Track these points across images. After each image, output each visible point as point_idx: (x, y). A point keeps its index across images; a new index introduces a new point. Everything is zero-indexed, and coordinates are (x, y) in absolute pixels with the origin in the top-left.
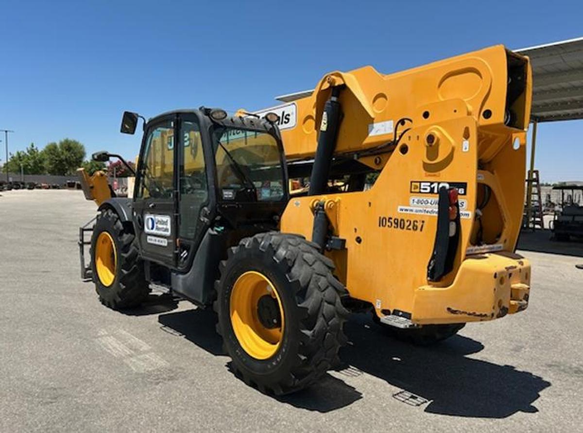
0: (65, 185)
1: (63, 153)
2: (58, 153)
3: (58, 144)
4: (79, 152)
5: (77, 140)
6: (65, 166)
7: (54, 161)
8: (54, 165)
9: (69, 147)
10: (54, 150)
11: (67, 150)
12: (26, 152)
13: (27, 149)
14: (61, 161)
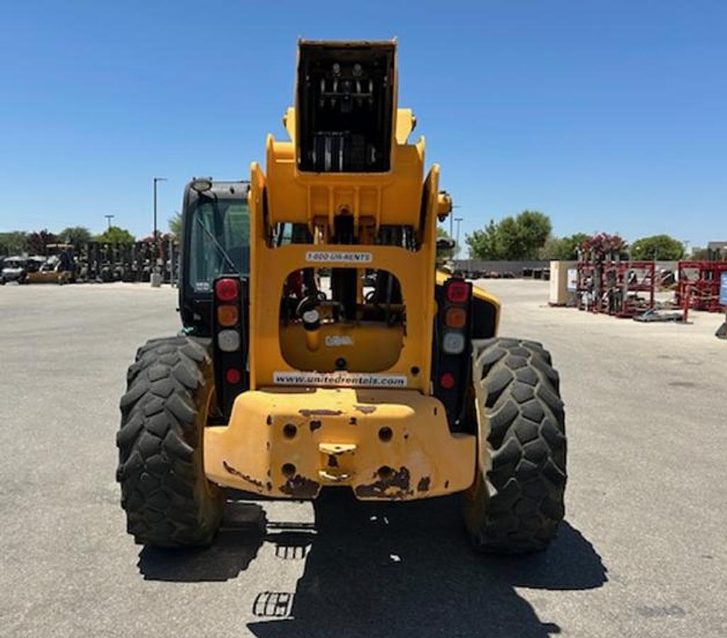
0: (520, 273)
1: (520, 230)
2: (514, 230)
3: (515, 218)
4: (542, 227)
5: (540, 211)
6: (523, 247)
7: (508, 241)
8: (508, 247)
9: (529, 221)
10: (509, 227)
11: (525, 225)
12: (484, 230)
13: (486, 226)
14: (517, 241)
